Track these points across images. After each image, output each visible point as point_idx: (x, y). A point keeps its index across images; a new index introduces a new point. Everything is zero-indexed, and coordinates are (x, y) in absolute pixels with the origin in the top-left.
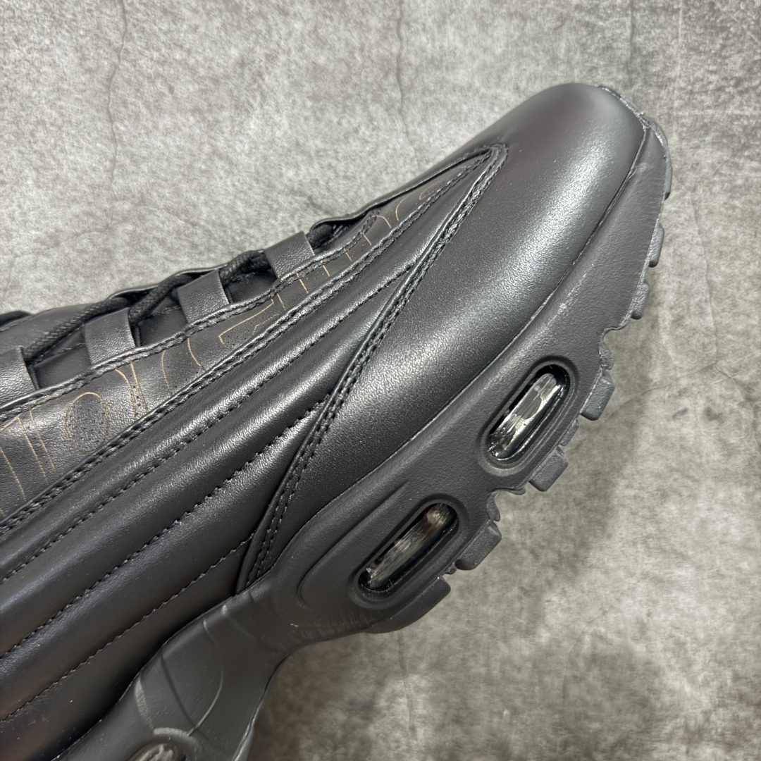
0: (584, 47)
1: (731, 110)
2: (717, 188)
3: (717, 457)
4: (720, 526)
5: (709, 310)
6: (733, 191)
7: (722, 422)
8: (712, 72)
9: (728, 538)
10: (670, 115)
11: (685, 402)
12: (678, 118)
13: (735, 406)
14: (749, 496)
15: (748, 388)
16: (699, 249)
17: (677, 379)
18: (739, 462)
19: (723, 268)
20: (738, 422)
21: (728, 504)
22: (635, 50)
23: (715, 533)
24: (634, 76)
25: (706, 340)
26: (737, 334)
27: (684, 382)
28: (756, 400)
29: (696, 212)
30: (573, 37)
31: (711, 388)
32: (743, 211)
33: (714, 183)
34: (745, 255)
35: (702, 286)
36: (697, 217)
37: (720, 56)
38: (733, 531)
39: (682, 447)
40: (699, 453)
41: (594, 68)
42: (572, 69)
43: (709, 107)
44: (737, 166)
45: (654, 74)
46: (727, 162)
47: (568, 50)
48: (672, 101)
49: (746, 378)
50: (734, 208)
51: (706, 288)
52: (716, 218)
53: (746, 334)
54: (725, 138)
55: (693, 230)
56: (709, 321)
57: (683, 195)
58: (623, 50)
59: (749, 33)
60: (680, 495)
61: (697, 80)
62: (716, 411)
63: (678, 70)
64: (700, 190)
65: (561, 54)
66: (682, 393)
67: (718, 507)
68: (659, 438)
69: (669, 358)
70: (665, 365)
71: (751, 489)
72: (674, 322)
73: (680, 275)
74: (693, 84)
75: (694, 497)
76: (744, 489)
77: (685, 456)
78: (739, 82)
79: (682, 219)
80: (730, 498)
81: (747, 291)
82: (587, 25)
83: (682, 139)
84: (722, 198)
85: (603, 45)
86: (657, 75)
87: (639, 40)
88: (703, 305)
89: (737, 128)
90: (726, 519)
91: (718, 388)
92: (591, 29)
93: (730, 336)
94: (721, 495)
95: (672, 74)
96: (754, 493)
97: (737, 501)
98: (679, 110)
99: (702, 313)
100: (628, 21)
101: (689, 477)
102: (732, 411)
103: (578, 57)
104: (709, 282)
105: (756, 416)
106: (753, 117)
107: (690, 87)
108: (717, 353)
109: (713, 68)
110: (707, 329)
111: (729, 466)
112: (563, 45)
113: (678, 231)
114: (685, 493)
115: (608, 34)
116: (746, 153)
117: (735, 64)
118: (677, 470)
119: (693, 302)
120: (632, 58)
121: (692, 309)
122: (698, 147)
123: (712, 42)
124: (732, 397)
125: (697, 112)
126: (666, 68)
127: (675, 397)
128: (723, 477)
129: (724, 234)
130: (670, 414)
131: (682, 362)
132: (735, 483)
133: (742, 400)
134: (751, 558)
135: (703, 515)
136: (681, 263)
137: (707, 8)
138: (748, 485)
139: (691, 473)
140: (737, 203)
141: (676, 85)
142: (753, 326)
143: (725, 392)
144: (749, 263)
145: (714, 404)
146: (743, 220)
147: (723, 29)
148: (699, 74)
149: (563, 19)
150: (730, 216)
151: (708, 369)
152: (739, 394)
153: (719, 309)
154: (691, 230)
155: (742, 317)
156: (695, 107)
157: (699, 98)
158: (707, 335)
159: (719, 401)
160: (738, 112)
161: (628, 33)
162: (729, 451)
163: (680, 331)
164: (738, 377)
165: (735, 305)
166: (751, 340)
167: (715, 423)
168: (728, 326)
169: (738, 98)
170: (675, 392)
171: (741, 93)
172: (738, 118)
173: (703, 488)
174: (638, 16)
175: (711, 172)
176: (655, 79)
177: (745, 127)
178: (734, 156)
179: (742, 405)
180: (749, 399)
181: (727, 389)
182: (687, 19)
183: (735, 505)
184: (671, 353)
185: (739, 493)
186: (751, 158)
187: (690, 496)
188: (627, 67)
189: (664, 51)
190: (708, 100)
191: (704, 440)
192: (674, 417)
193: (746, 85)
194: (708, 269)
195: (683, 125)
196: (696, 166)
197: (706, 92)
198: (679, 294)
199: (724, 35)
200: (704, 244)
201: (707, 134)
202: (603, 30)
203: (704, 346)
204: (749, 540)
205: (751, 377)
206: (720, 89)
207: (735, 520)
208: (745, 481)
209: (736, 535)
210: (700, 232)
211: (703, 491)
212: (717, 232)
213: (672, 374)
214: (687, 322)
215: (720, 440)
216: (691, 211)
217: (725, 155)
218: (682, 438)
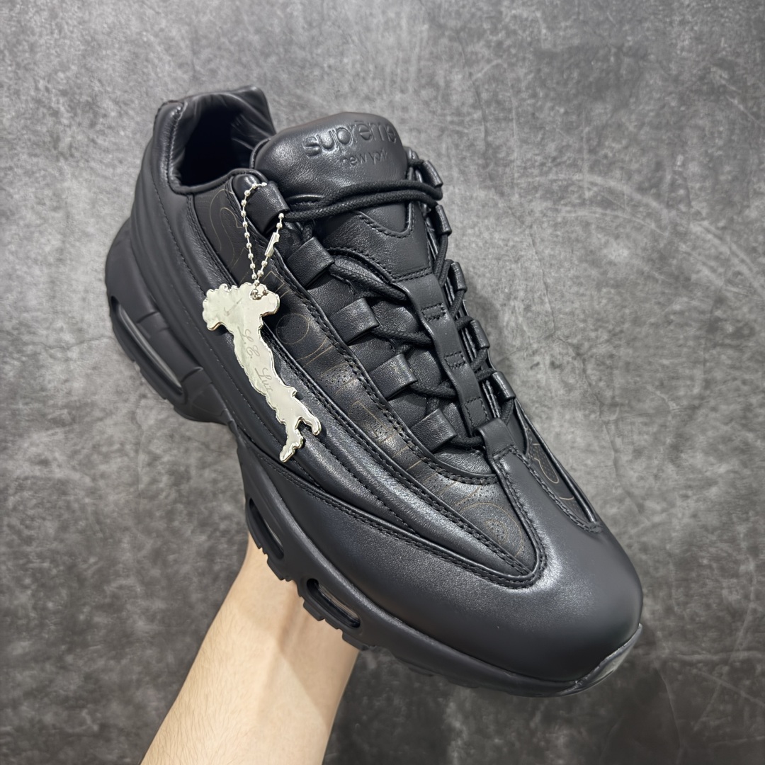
0: (457, 146)
1: (551, 176)
2: (545, 225)
3: (562, 392)
4: (569, 437)
5: (547, 300)
6: (556, 226)
7: (562, 370)
8: (536, 155)
9: (576, 445)
10: (512, 183)
11: (537, 358)
12: (518, 184)
13: (570, 360)
14: (586, 416)
15: (577, 348)
16: (537, 263)
17: (531, 345)
18: (576, 395)
19: (553, 274)
20: (573, 369)
21: (573, 422)
22: (488, 145)
23: (567, 442)
24: (488, 161)
25: (547, 319)
26: (566, 314)
27: (535, 346)
28: (583, 354)
29: (533, 241)
30: (449, 140)
31: (553, 349)
32: (563, 238)
33: (543, 222)
34: (566, 265)
35: (541, 285)
36: (534, 244)
37: (541, 144)
38: (578, 439)
39: (539, 387)
40: (550, 390)
41: (464, 158)
42: (450, 159)
43: (536, 176)
44: (557, 211)
45: (501, 159)
46: (550, 209)
47: (447, 149)
48: (513, 174)
49: (575, 341)
50: (557, 236)
51: (543, 287)
52: (546, 243)
53: (572, 313)
54: (548, 194)
55: (532, 252)
56: (548, 307)
57: (524, 231)
58: (481, 145)
59: (557, 130)
60: (541, 417)
61: (528, 160)
62: (557, 363)
63: (515, 155)
64: (535, 227)
65: (443, 151)
66: (534, 353)
67: (566, 425)
68: (523, 382)
69: (525, 331)
70: (522, 336)
71: (587, 412)
72: (525, 309)
73: (526, 280)
74: (525, 163)
75: (549, 418)
76: (582, 412)
77: (541, 393)
78: (554, 159)
79: (524, 246)
80: (574, 418)
81: (570, 287)
82: (458, 132)
83: (521, 196)
84: (549, 231)
85: (468, 144)
86: (503, 159)
87: (490, 139)
88: (543, 298)
89: (555, 187)
90: (573, 433)
91: (557, 349)
92: (460, 134)
93: (561, 316)
94: (567, 417)
95: (512, 158)
96: (590, 414)
97: (579, 420)
98: (518, 179)
99: (542, 303)
100: (482, 128)
101: (545, 406)
102: (568, 363)
103: (453, 152)
104: (545, 283)
105: (584, 365)
106: (565, 180)
107: (523, 165)
108: (555, 326)
109: (537, 152)
110: (547, 312)
111: (570, 398)
112: (444, 146)
113: (523, 253)
114: (544, 416)
115: (471, 137)
116: (562, 202)
117: (551, 148)
118: (537, 402)
119: (536, 296)
120: (487, 150)
121: (536, 300)
122: (531, 201)
123: (536, 136)
124: (567, 354)
125: (530, 180)
126: (508, 154)
127: (531, 356)
128: (567, 405)
129: (552, 253)
130: (529, 366)
131: (533, 333)
132: (576, 409)
133: (574, 355)
134: (592, 458)
135: (557, 430)
136: (526, 273)
137: (530, 117)
138: (585, 409)
139: (546, 403)
140: (559, 233)
141: (515, 164)
142: (576, 309)
143: (562, 351)
144: (569, 270)
145: (556, 358)
146: (563, 243)
147: (542, 128)
148: (529, 156)
149: (442, 130)
150: (555, 242)
151: (550, 337)
152: (571, 351)
153: (553, 299)
154: (531, 252)
155: (568, 303)
156: (527, 176)
157: (529, 170)
158: (546, 316)
159: (559, 357)
160: (555, 178)
161: (483, 135)
162: (569, 388)
163: (529, 314)
164: (570, 341)
165: (563, 296)
166: (576, 317)
167: (558, 371)
168: (560, 309)
169: (554, 169)
170: (530, 352)
171: (556, 166)
172: (555, 181)
173: (555, 413)
174: (488, 125)
175: (541, 215)
176: (502, 162)
177: (560, 187)
178: (554, 204)
179: (574, 358)
180: (578, 354)
181: (563, 348)
182: (519, 124)
183: (577, 423)
184: (525, 328)
185: (579, 415)
186: (565, 205)
187: (547, 418)
188: (484, 155)
189: (505, 144)
190: (536, 172)
191: (552, 381)
192: (531, 368)
193: (558, 160)
194: (544, 275)
195: (521, 188)
196: (531, 212)
197: (534, 167)
198: (526, 291)
199: (542, 132)
200: (540, 260)
201: (537, 191)
202: (467, 134)
203: (546, 323)
204: (589, 445)
205: (578, 341)
206: (543, 164)
207: (579, 432)
208: (582, 407)
209: (580, 442)
210: (536, 253)
211: (555, 415)
212: (547, 252)
213: (528, 341)
214: (534, 308)
215: (563, 381)
216: (530, 240)
217: (549, 204)
218: (538, 381)
